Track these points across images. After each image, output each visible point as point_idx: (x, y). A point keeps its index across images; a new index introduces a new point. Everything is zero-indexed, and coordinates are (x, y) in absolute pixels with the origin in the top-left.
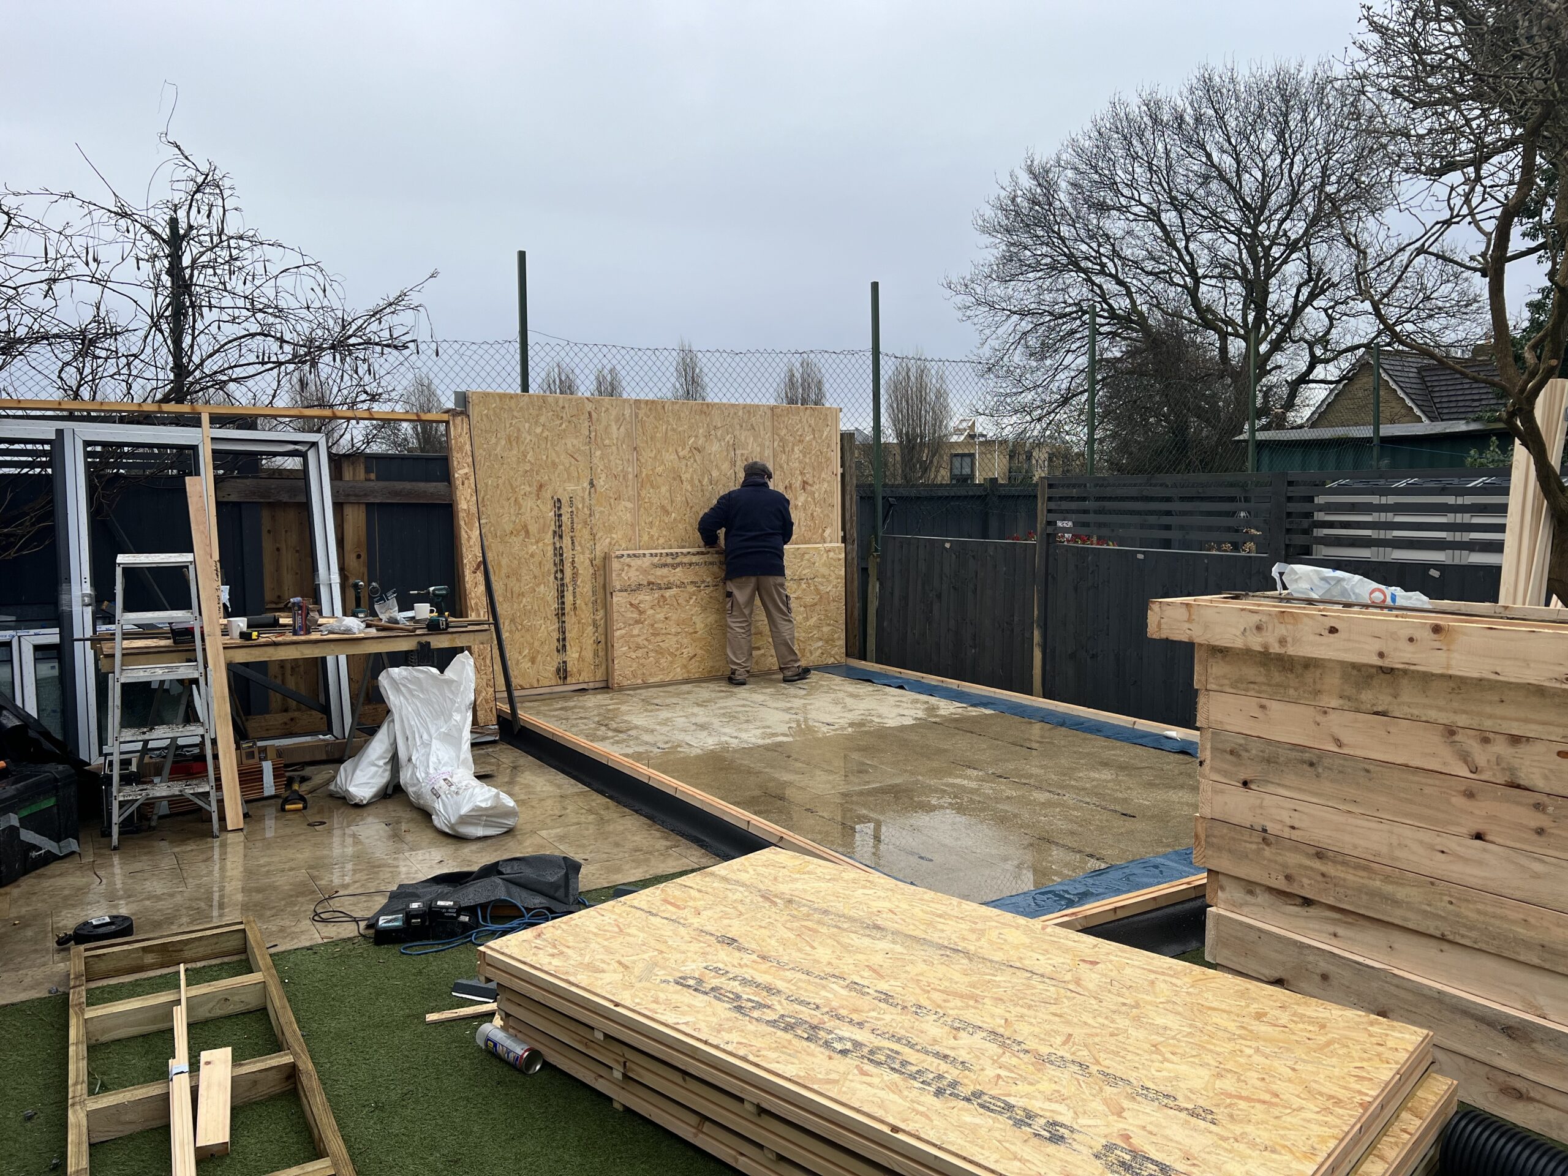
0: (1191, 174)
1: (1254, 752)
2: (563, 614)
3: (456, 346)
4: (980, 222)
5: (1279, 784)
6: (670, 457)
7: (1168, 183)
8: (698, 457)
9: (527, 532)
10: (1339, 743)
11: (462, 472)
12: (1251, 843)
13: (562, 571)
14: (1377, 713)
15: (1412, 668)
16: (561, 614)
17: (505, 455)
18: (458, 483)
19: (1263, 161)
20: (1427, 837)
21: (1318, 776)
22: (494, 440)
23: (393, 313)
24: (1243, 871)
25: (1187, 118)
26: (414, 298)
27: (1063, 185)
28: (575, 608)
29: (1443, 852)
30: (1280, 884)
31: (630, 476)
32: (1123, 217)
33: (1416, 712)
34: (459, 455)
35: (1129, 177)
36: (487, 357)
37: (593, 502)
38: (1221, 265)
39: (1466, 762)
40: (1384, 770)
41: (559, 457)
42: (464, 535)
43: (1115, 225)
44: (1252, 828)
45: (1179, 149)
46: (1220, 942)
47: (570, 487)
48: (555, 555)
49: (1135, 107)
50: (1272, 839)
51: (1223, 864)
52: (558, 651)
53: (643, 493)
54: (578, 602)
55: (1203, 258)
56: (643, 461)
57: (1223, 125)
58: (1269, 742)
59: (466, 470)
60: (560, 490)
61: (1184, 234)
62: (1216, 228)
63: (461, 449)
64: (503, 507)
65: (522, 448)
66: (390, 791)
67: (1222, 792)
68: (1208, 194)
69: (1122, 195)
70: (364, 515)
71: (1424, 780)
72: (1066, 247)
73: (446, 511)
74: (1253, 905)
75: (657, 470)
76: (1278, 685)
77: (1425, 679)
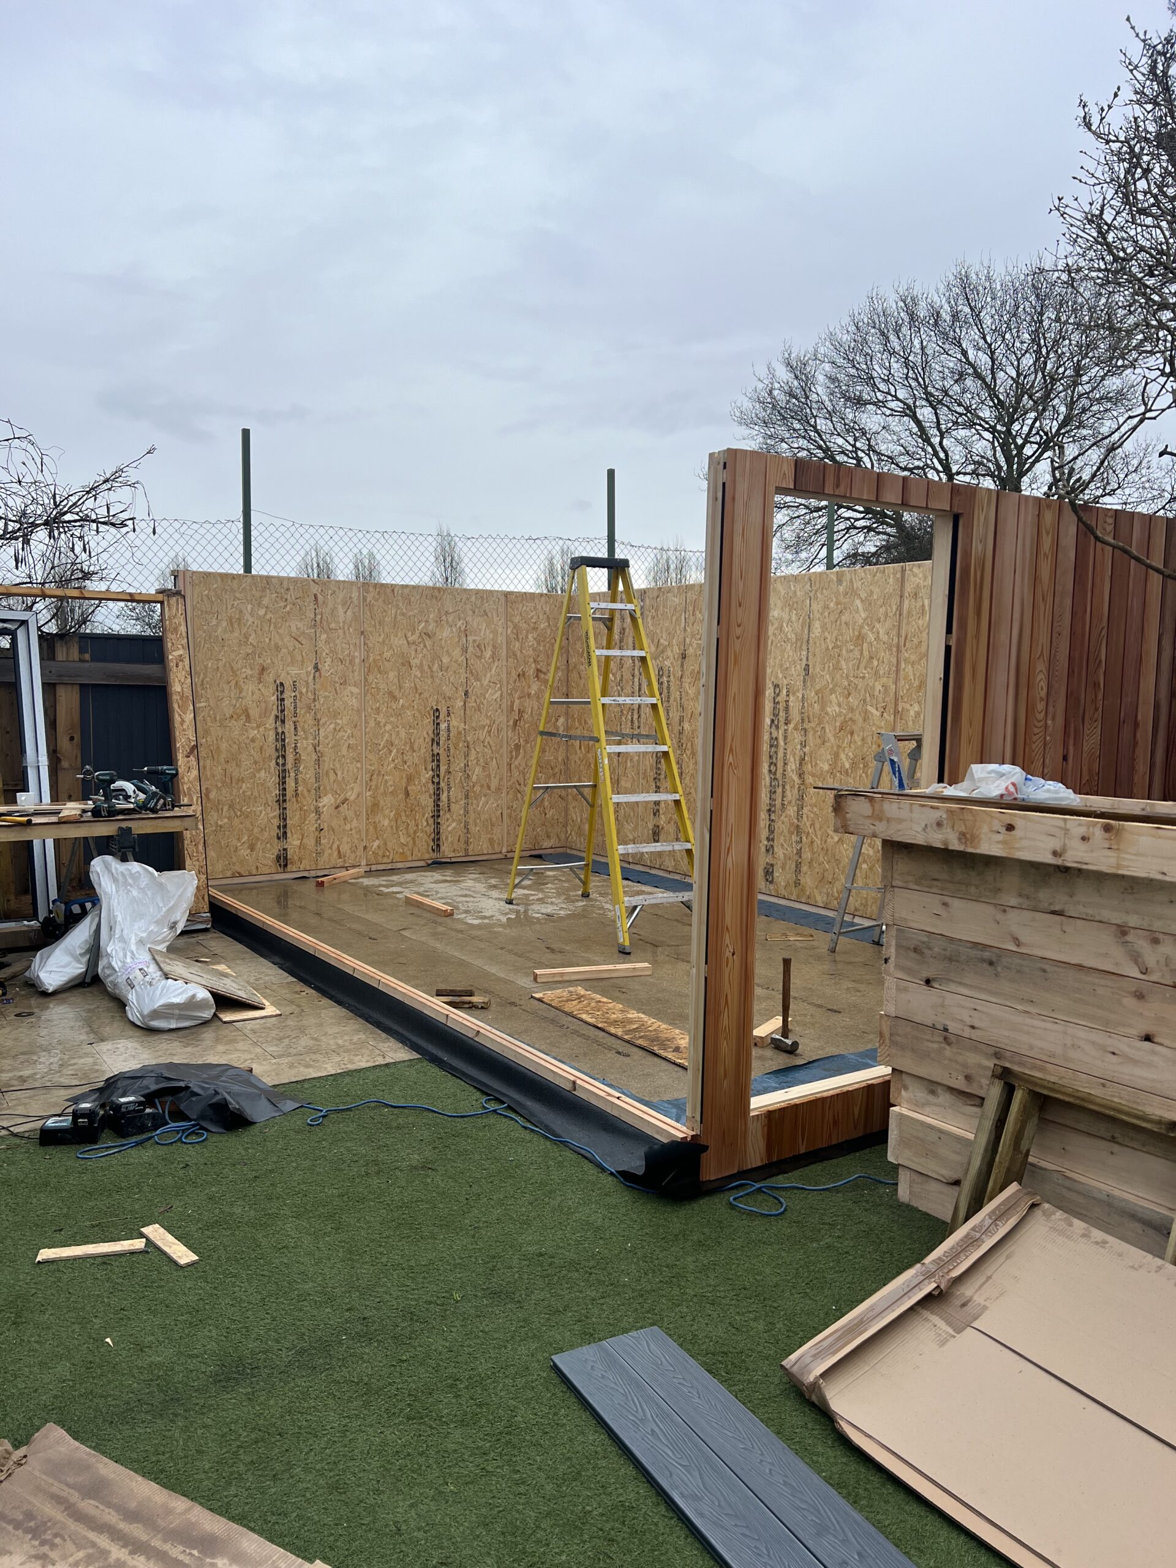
0: (946, 370)
1: (936, 949)
2: (284, 801)
3: (177, 525)
4: (738, 414)
5: (960, 983)
6: (398, 641)
7: (923, 379)
8: (428, 643)
9: (248, 716)
10: (1017, 942)
11: (176, 653)
12: (933, 1042)
13: (284, 757)
14: (1053, 913)
15: (1084, 867)
16: (282, 800)
17: (226, 636)
18: (172, 664)
19: (1018, 360)
20: (1099, 1037)
21: (997, 975)
22: (214, 622)
23: (109, 489)
24: (923, 1071)
25: (944, 315)
26: (132, 475)
27: (821, 378)
28: (297, 795)
29: (1114, 1053)
30: (960, 1083)
31: (357, 661)
32: (879, 412)
33: (1090, 911)
34: (173, 637)
35: (885, 371)
36: (209, 536)
37: (318, 686)
38: (975, 463)
39: (1136, 962)
40: (1059, 970)
41: (282, 640)
42: (177, 718)
43: (871, 419)
44: (934, 1027)
45: (935, 346)
46: (904, 1142)
47: (294, 671)
48: (277, 740)
49: (892, 303)
50: (953, 1039)
51: (907, 1064)
52: (279, 838)
53: (371, 678)
54: (300, 789)
55: (957, 455)
56: (370, 645)
57: (979, 322)
58: (952, 940)
59: (181, 652)
60: (283, 674)
61: (939, 430)
62: (971, 425)
63: (176, 630)
64: (223, 690)
65: (244, 630)
66: (88, 980)
67: (905, 990)
68: (964, 392)
69: (879, 391)
70: (78, 695)
71: (1096, 981)
72: (822, 439)
73: (159, 692)
74: (935, 1105)
75: (385, 655)
76: (960, 883)
77: (1099, 878)
